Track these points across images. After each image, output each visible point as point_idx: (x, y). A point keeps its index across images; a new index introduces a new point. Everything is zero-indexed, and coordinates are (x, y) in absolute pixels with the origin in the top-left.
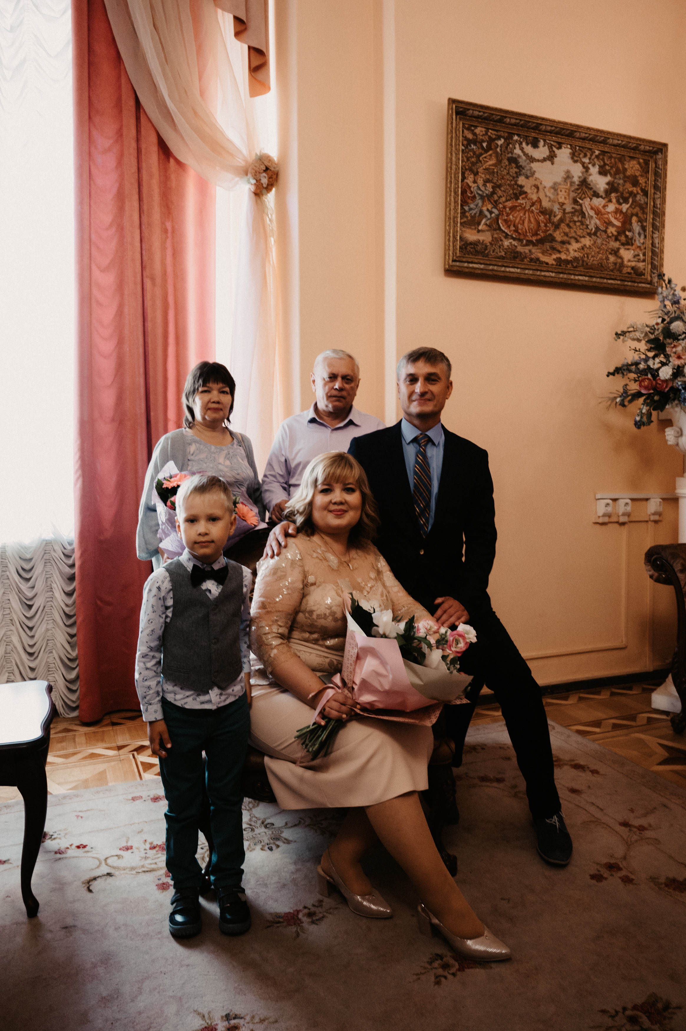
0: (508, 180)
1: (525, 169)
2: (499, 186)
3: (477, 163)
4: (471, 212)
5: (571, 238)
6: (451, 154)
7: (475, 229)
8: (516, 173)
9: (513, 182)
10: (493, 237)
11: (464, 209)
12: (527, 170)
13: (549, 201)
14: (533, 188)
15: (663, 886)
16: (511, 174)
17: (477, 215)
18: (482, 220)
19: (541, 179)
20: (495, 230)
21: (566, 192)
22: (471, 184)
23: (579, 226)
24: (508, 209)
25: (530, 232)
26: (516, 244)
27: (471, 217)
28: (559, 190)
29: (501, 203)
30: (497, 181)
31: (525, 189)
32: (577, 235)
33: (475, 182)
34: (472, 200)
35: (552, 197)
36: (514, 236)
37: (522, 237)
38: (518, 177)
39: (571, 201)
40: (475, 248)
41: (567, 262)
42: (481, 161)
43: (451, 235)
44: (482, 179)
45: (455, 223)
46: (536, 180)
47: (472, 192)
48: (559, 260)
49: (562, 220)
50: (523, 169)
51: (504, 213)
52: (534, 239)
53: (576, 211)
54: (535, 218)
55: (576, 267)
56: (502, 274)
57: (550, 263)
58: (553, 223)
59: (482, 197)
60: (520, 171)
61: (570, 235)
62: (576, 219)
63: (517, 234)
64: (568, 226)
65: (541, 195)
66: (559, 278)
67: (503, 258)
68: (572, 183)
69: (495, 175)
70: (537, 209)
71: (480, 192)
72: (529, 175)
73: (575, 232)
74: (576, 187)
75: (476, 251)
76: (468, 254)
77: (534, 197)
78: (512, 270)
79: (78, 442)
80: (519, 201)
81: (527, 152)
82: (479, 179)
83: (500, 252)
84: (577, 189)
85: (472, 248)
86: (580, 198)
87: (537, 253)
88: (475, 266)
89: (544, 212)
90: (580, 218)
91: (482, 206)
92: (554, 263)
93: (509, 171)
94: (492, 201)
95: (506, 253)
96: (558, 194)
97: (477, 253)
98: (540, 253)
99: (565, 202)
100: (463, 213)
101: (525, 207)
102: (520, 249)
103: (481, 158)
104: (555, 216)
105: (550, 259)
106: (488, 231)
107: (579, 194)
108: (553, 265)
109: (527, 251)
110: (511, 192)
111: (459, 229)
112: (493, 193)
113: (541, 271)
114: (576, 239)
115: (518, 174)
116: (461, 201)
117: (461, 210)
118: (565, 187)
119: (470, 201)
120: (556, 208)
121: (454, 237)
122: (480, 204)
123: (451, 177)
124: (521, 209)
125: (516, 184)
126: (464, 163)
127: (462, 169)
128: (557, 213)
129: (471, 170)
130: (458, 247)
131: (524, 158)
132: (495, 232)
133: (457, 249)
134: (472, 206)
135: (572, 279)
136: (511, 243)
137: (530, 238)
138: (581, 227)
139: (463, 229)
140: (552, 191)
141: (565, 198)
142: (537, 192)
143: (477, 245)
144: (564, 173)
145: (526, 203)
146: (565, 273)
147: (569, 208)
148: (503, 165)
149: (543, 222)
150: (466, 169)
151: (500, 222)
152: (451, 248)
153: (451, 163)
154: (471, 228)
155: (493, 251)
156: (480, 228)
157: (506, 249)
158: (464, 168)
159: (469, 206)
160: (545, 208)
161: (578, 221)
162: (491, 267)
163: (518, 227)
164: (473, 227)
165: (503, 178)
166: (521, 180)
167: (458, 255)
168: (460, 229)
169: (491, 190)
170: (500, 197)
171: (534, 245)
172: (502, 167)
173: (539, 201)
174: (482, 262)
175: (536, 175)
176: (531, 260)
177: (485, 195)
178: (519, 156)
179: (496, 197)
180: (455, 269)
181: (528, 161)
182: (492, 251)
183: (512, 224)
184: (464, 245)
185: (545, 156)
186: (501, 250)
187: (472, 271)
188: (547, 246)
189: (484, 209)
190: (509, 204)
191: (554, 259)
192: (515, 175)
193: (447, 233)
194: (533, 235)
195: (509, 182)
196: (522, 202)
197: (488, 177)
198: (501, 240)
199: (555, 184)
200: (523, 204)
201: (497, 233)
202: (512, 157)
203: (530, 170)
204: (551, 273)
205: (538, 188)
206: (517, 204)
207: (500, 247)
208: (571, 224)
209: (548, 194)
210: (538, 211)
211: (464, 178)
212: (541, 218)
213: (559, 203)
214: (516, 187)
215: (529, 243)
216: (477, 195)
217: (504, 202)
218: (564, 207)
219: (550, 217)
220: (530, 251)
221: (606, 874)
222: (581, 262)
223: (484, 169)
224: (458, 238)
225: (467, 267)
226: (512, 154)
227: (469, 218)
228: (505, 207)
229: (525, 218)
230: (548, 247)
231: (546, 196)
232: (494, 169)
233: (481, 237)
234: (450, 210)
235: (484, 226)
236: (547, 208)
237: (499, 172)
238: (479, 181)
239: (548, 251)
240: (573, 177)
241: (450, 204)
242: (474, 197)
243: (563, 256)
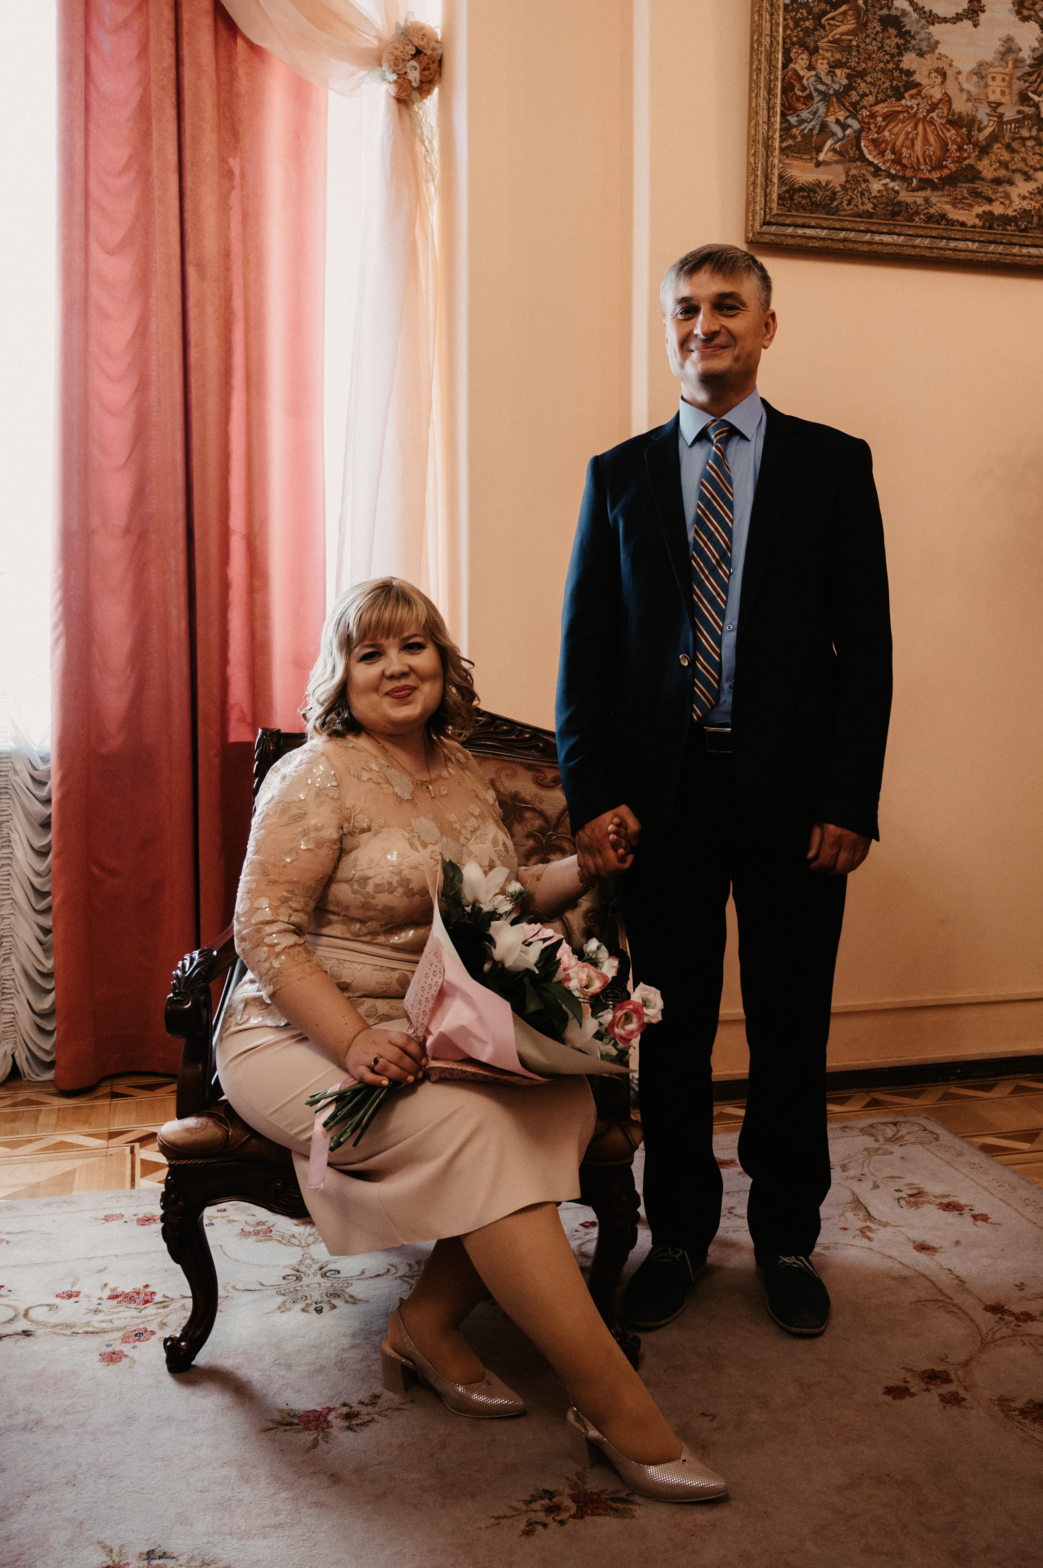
0: (880, 62)
1: (917, 37)
2: (862, 74)
3: (815, 29)
4: (803, 127)
5: (1014, 171)
6: (760, 16)
7: (811, 159)
8: (898, 46)
9: (891, 66)
10: (847, 176)
11: (788, 121)
12: (921, 41)
13: (968, 100)
14: (934, 75)
15: (1017, 1413)
16: (887, 48)
17: (815, 132)
18: (826, 142)
19: (950, 57)
20: (853, 160)
21: (1003, 80)
22: (802, 73)
23: (1033, 147)
24: (880, 119)
25: (926, 164)
26: (897, 188)
27: (804, 136)
28: (990, 76)
29: (864, 107)
30: (858, 63)
31: (917, 78)
32: (1027, 165)
33: (810, 67)
34: (804, 104)
35: (974, 90)
36: (893, 172)
37: (909, 173)
38: (902, 56)
39: (1016, 98)
40: (811, 200)
41: (1005, 220)
42: (823, 27)
43: (759, 173)
44: (825, 62)
45: (768, 147)
46: (938, 59)
47: (804, 89)
48: (989, 219)
49: (994, 138)
50: (913, 38)
51: (872, 127)
52: (935, 176)
53: (1026, 117)
54: (938, 135)
55: (1026, 230)
56: (865, 248)
57: (970, 223)
58: (976, 144)
59: (825, 97)
60: (907, 42)
61: (1014, 167)
62: (1025, 133)
63: (898, 168)
64: (1009, 147)
65: (951, 87)
66: (986, 253)
67: (870, 215)
68: (1018, 62)
69: (854, 53)
70: (942, 117)
71: (821, 87)
72: (925, 49)
73: (1024, 160)
74: (1027, 69)
75: (814, 203)
76: (797, 211)
77: (937, 93)
78: (886, 238)
79: (60, 571)
80: (903, 102)
81: (921, 5)
82: (820, 61)
83: (863, 203)
84: (1030, 74)
85: (803, 197)
86: (1034, 92)
87: (940, 203)
88: (809, 232)
89: (956, 121)
90: (1034, 133)
91: (826, 116)
92: (977, 221)
93: (882, 43)
94: (847, 104)
95: (875, 206)
96: (986, 86)
97: (815, 206)
98: (947, 203)
99: (1003, 100)
100: (786, 129)
101: (916, 113)
102: (905, 196)
103: (823, 21)
104: (980, 130)
105: (968, 216)
106: (837, 162)
107: (1032, 83)
108: (974, 226)
109: (920, 201)
110: (887, 84)
111: (776, 161)
112: (849, 88)
113: (950, 239)
114: (1025, 173)
115: (901, 50)
116: (783, 105)
117: (781, 123)
118: (1001, 70)
119: (800, 106)
120: (983, 113)
121: (767, 178)
122: (822, 111)
123: (760, 60)
124: (908, 119)
125: (897, 68)
126: (789, 32)
127: (784, 43)
128: (985, 123)
129: (803, 45)
130: (775, 196)
131: (915, 16)
132: (853, 165)
133: (771, 200)
134: (805, 115)
135: (1014, 255)
136: (885, 185)
137: (927, 175)
138: (1037, 148)
139: (787, 161)
140: (975, 79)
141: (1003, 93)
142: (943, 83)
143: (815, 192)
144: (999, 43)
145: (918, 105)
146: (1001, 243)
147: (1010, 113)
148: (869, 31)
149: (954, 142)
150: (793, 44)
151: (862, 144)
152: (760, 199)
153: (761, 34)
154: (801, 159)
155: (848, 204)
156: (821, 157)
157: (875, 197)
158: (788, 40)
159: (798, 116)
160: (960, 113)
161: (1030, 138)
162: (842, 234)
163: (902, 154)
164: (808, 157)
165: (869, 58)
166: (909, 61)
167: (775, 212)
168: (780, 161)
169: (845, 82)
170: (864, 95)
171: (935, 187)
172: (867, 36)
173: (947, 100)
174: (824, 224)
175: (941, 49)
176: (930, 218)
177: (831, 92)
178: (904, 13)
179: (854, 94)
180: (767, 239)
181: (923, 22)
182: (845, 203)
183: (889, 147)
184: (785, 192)
185: (960, 11)
186: (866, 201)
187: (803, 242)
188: (963, 189)
189: (831, 119)
190: (882, 108)
191: (978, 216)
192: (895, 51)
193: (751, 170)
194: (934, 169)
195: (882, 65)
196: (909, 104)
197: (838, 56)
198: (866, 181)
199: (980, 65)
200: (912, 107)
201: (856, 168)
202: (888, 16)
203: (929, 39)
204: (969, 244)
205: (944, 75)
206: (899, 109)
207: (862, 194)
208: (1015, 145)
209: (966, 86)
210: (944, 121)
211: (788, 60)
212: (951, 134)
213: (989, 103)
214: (896, 74)
215: (927, 183)
216: (815, 94)
217: (871, 106)
218: (1000, 110)
219: (969, 131)
220: (927, 200)
221: (915, 1386)
222: (1035, 219)
223: (830, 42)
224: (775, 179)
225: (792, 236)
226: (889, 9)
227: (799, 139)
228: (873, 116)
229: (917, 134)
230: (965, 191)
231: (962, 90)
232: (851, 41)
233: (822, 176)
234: (757, 125)
235: (830, 154)
236: (964, 114)
237: (863, 45)
238: (819, 66)
239: (966, 199)
240: (1020, 50)
241: (757, 113)
242: (810, 97)
243: (998, 209)
